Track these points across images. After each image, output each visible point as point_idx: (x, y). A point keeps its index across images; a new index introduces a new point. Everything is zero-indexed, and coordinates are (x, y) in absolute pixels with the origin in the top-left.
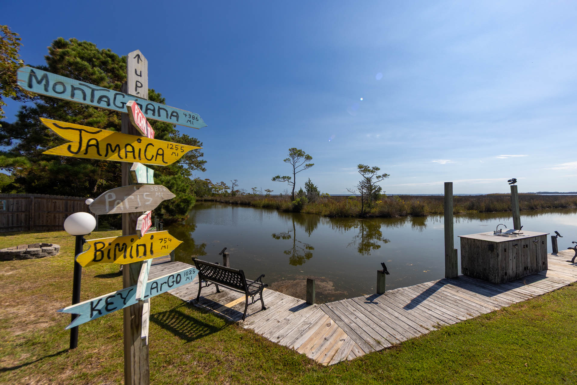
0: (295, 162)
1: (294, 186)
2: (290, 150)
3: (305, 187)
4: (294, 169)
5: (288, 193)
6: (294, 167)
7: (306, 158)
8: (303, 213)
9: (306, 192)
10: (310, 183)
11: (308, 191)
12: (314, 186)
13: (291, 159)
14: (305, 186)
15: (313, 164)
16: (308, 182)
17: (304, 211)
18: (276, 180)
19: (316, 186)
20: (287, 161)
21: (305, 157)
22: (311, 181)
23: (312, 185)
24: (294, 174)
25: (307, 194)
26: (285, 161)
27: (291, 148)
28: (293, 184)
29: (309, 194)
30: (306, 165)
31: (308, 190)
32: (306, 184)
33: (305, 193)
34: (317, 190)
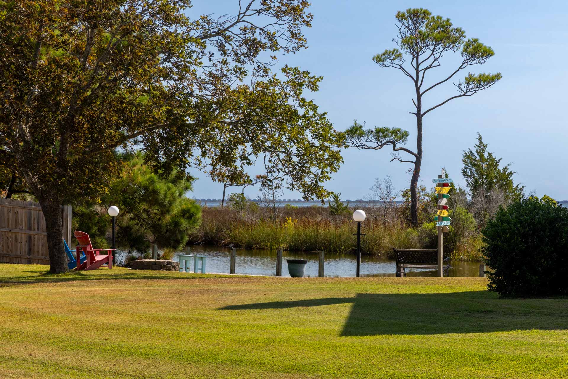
0: (421, 68)
1: (418, 164)
2: (401, 17)
3: (465, 173)
4: (419, 96)
5: (393, 193)
6: (418, 89)
7: (465, 50)
8: (461, 260)
9: (468, 190)
10: (481, 156)
11: (475, 186)
12: (501, 167)
13: (407, 57)
14: (463, 166)
15: (498, 77)
16: (474, 151)
17: (463, 255)
18: (349, 143)
19: (506, 169)
20: (388, 62)
21: (462, 48)
22: (488, 149)
23: (493, 163)
24: (419, 116)
25: (469, 198)
26: (379, 59)
27: (403, 10)
28: (414, 159)
29: (479, 199)
30: (469, 80)
31: (476, 182)
32: (469, 159)
33: (462, 193)
34: (509, 184)
